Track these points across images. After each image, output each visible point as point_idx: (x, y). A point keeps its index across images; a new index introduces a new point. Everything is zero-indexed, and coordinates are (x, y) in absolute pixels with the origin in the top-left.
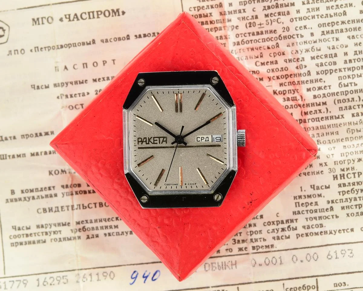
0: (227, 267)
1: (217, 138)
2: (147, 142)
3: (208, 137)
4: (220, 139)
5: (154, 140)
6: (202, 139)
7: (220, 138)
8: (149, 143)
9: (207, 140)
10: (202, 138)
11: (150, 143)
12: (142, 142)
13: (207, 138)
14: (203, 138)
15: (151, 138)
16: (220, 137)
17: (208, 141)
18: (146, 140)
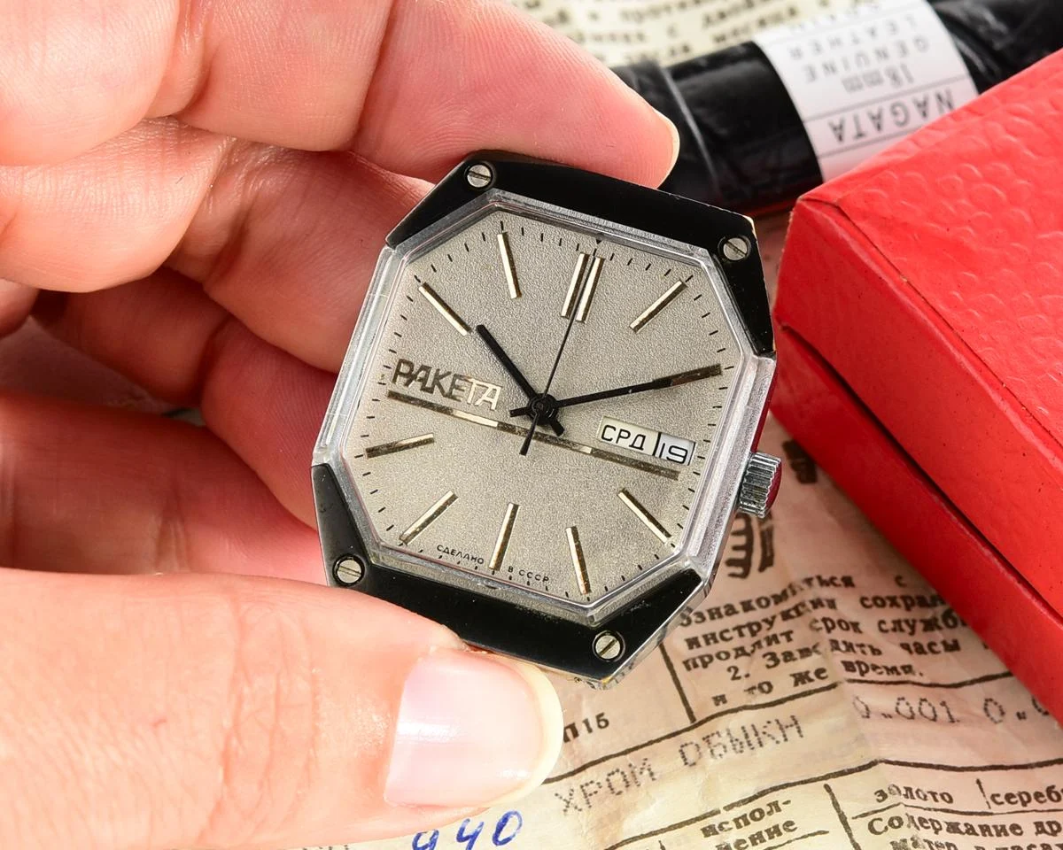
0: (765, 739)
1: (673, 450)
2: (429, 385)
3: (644, 437)
4: (685, 457)
5: (453, 385)
6: (620, 436)
7: (683, 453)
8: (431, 390)
9: (638, 444)
10: (621, 430)
11: (436, 388)
12: (411, 377)
13: (640, 439)
14: (623, 434)
15: (449, 373)
16: (686, 451)
17: (641, 448)
18: (427, 376)
